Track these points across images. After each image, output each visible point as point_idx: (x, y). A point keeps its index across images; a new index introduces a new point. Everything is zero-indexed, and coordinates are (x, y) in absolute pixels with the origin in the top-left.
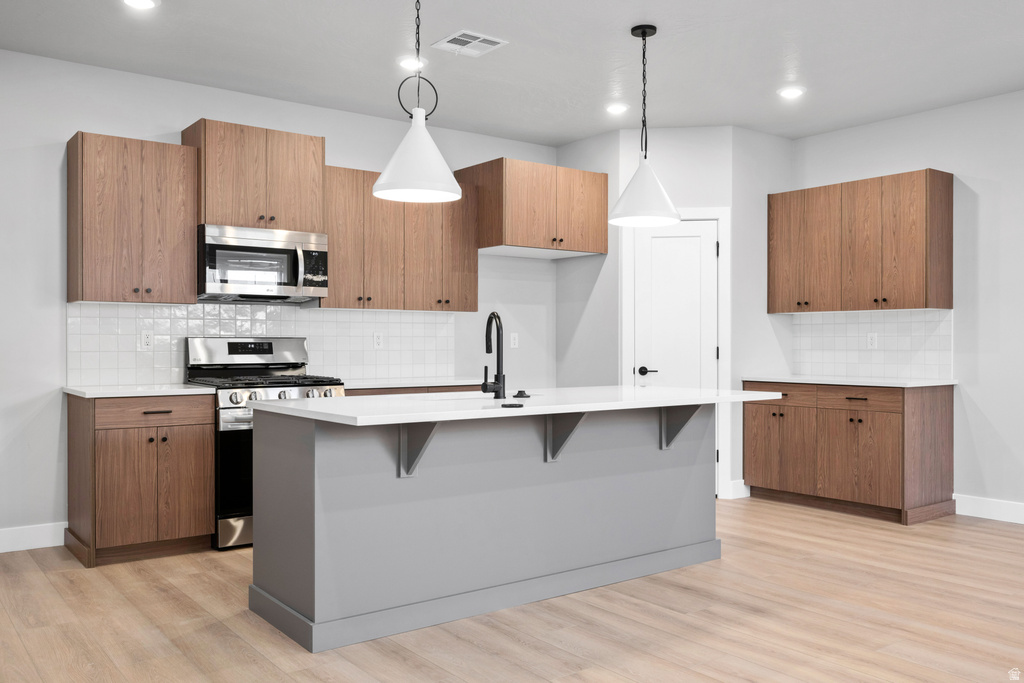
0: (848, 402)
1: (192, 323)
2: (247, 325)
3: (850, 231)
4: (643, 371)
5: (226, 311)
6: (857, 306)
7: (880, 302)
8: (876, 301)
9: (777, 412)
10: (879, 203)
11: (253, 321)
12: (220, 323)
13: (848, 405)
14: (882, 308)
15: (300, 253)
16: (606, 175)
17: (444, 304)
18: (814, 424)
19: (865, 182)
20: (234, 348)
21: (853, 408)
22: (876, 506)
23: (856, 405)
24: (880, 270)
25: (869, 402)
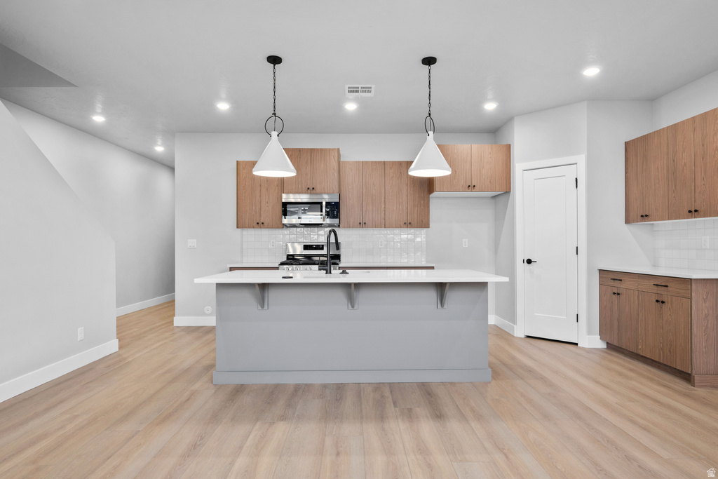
0: (655, 287)
1: (291, 236)
2: (316, 237)
3: (674, 161)
4: (529, 261)
5: (306, 231)
6: (678, 217)
7: (694, 212)
8: (690, 212)
9: (616, 292)
10: (692, 136)
11: (319, 235)
12: (304, 236)
13: (655, 289)
14: (695, 217)
15: (324, 204)
16: (510, 145)
17: (408, 225)
18: (637, 302)
19: (683, 122)
20: (306, 247)
21: (659, 292)
22: (673, 368)
23: (661, 290)
24: (693, 188)
25: (669, 289)
